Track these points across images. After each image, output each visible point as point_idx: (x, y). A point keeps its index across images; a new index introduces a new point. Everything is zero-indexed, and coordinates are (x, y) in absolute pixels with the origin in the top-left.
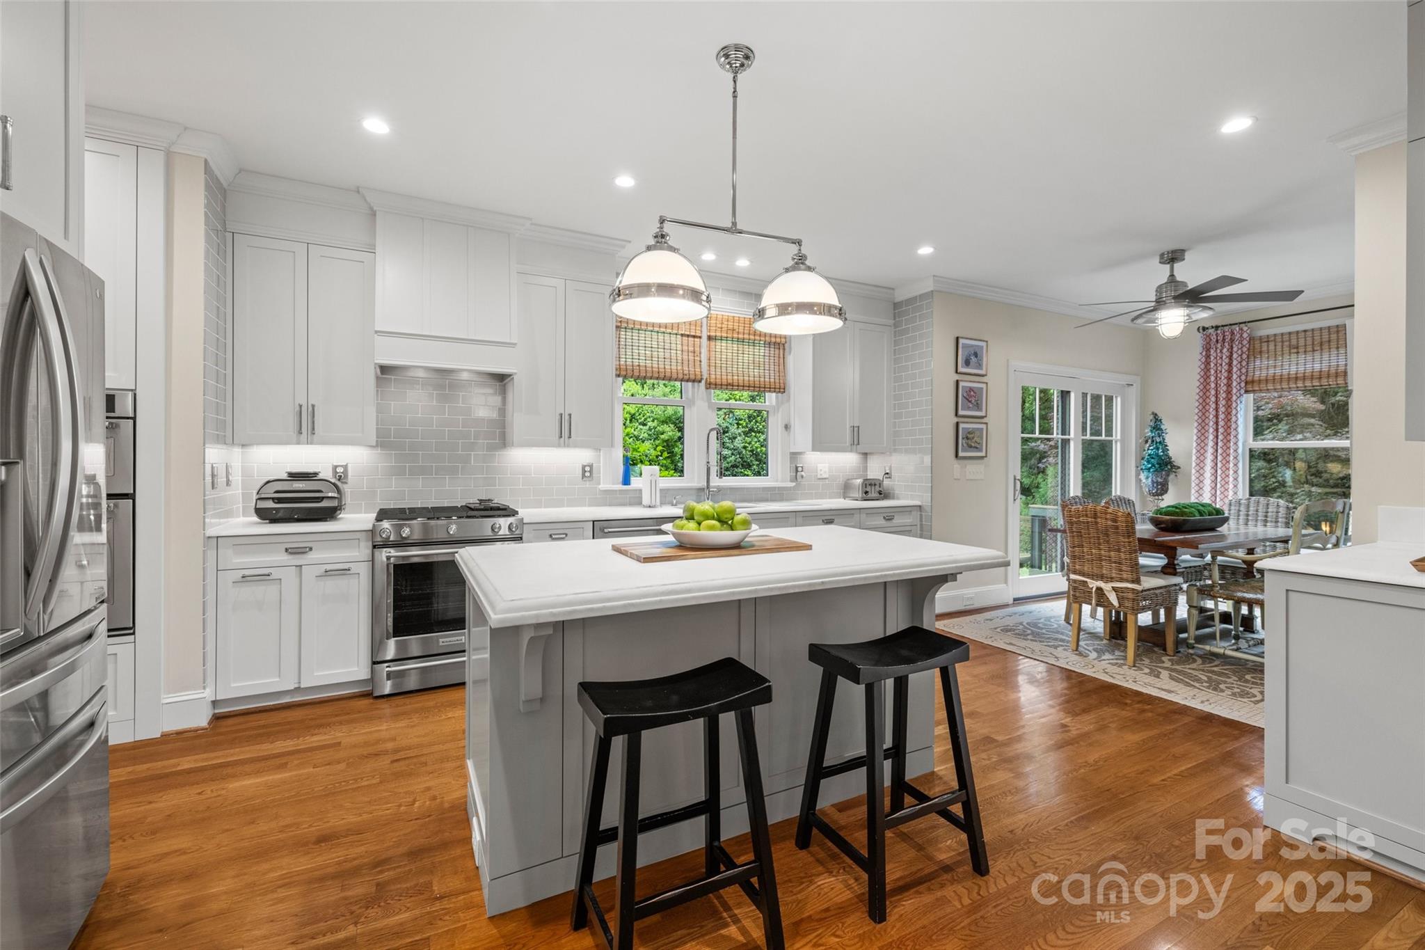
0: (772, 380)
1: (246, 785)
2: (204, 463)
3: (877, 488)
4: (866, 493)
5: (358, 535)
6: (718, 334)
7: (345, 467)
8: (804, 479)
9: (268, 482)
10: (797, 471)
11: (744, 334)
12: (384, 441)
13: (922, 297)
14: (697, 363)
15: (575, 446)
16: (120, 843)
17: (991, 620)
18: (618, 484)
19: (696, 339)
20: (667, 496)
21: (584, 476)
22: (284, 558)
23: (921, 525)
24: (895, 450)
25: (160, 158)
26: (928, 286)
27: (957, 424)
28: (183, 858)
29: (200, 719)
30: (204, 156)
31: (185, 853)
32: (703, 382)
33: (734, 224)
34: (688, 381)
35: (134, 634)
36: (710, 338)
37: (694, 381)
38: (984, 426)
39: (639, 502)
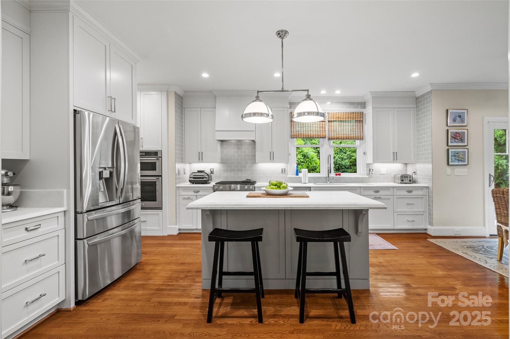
0: (357, 135)
1: (176, 249)
2: (175, 168)
3: (409, 179)
4: (402, 180)
5: (210, 188)
6: (332, 120)
7: (213, 169)
8: (373, 174)
9: (193, 173)
10: (370, 171)
11: (343, 118)
12: (223, 161)
13: (427, 93)
14: (324, 131)
15: (276, 162)
16: (148, 255)
17: (466, 242)
18: (295, 175)
19: (323, 122)
20: (311, 180)
21: (282, 172)
22: (193, 193)
23: (429, 195)
24: (418, 162)
25: (166, 92)
26: (429, 89)
27: (448, 149)
28: (156, 261)
29: (176, 233)
30: (175, 90)
31: (157, 260)
32: (327, 138)
33: (283, 88)
34: (320, 138)
35: (162, 209)
36: (329, 121)
37: (323, 138)
38: (466, 150)
39: (300, 182)
